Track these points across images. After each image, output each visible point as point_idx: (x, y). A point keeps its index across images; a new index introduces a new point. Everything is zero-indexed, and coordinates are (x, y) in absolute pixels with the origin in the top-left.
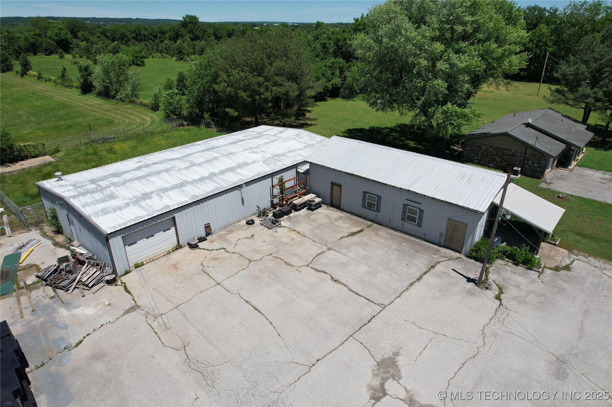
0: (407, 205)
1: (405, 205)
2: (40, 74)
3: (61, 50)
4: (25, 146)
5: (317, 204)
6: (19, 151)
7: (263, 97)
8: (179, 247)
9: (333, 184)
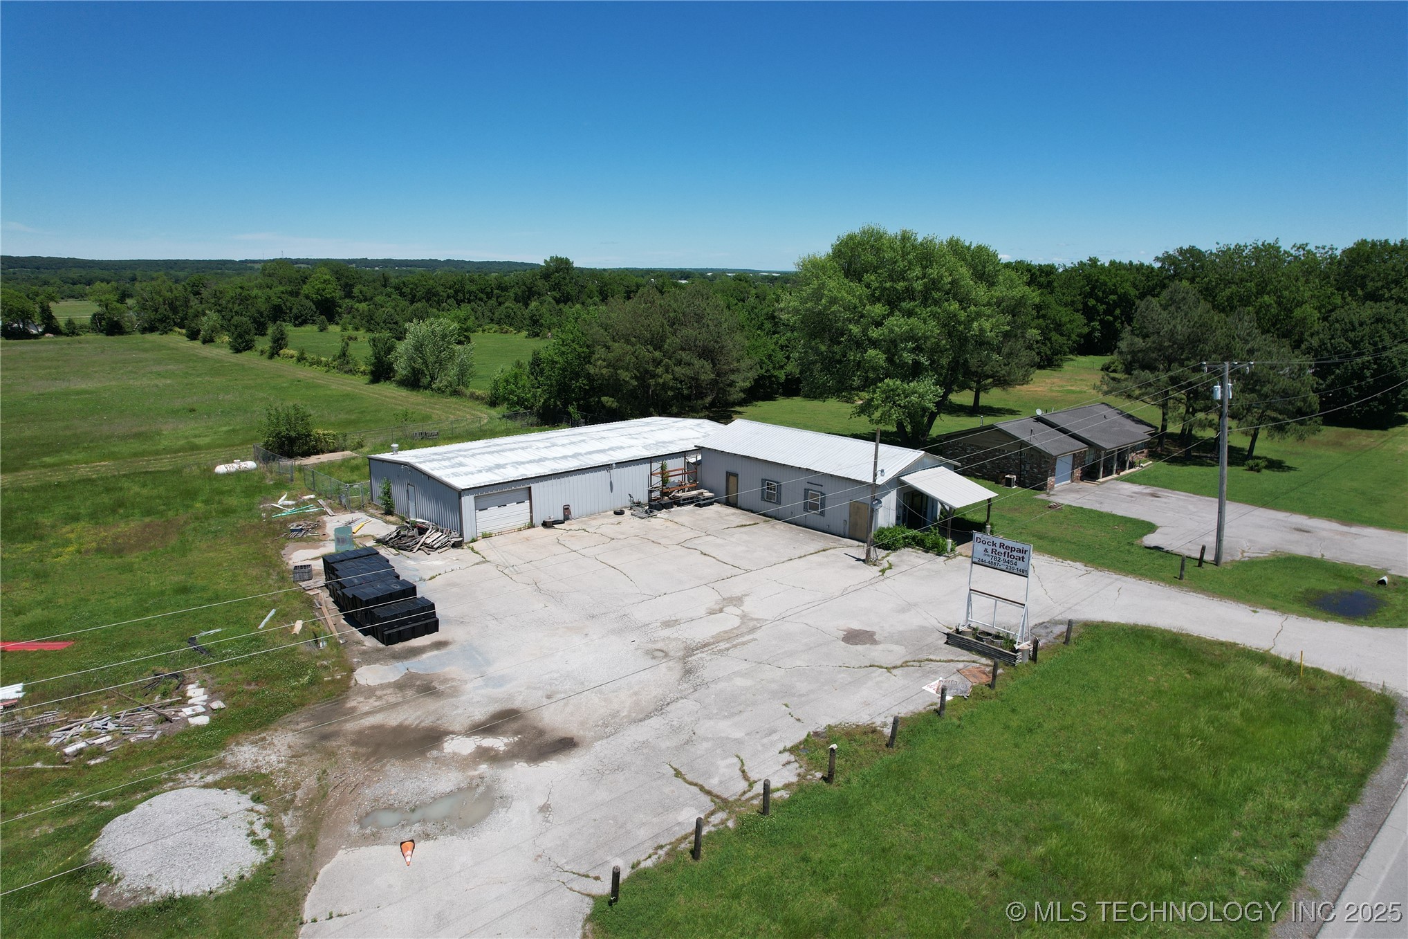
0: (809, 490)
1: (807, 490)
2: (302, 354)
3: (324, 317)
4: (324, 435)
5: (707, 499)
6: (316, 441)
7: (661, 381)
8: (532, 525)
9: (729, 474)
